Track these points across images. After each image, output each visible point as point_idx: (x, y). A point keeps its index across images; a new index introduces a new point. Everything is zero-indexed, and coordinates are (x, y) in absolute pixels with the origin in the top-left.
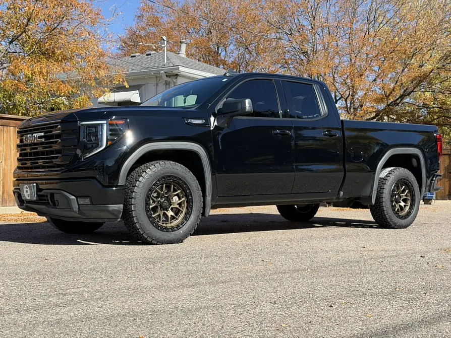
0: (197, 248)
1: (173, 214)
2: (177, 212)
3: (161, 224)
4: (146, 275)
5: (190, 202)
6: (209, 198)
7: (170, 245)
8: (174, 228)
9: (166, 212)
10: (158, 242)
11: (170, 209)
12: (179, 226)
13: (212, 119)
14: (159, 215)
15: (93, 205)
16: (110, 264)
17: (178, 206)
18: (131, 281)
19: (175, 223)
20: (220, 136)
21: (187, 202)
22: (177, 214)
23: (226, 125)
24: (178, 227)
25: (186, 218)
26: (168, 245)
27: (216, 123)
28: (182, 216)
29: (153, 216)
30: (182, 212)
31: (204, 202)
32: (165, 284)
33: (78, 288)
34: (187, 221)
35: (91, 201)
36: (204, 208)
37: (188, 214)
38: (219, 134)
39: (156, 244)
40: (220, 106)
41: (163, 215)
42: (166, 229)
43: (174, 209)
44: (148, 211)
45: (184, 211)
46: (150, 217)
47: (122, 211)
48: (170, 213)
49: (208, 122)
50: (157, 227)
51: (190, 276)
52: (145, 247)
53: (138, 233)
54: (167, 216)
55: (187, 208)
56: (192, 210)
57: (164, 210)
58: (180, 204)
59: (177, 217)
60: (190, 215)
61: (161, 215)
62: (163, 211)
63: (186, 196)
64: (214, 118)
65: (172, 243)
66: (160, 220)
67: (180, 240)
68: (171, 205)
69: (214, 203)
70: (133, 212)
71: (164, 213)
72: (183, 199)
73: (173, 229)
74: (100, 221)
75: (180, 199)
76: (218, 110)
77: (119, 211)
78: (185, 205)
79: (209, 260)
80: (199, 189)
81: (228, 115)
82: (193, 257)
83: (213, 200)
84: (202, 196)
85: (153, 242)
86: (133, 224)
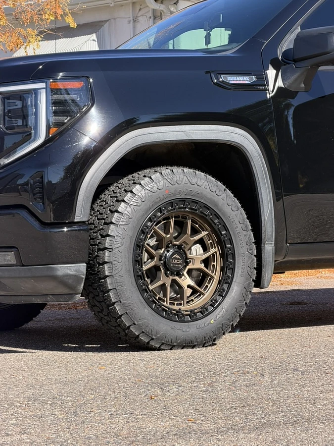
0: (249, 354)
1: (192, 283)
2: (202, 279)
3: (168, 305)
4: (149, 410)
5: (228, 256)
6: (269, 248)
7: (190, 351)
8: (195, 314)
9: (177, 278)
10: (163, 344)
11: (185, 273)
12: (207, 310)
13: (271, 73)
14: (164, 286)
15: (23, 266)
16: (68, 389)
17: (202, 266)
18: (120, 422)
19: (198, 303)
20: (291, 111)
21: (222, 256)
22: (200, 283)
23: (303, 85)
24: (204, 311)
25: (221, 292)
26: (185, 350)
27: (280, 83)
28: (212, 286)
29: (151, 287)
30: (212, 277)
31: (259, 256)
32: (195, 427)
33: (8, 435)
34: (224, 297)
35: (18, 256)
36: (259, 269)
37: (226, 281)
38: (288, 106)
39: (159, 349)
40: (287, 43)
41: (172, 286)
42: (178, 316)
43: (195, 273)
44: (139, 277)
45: (217, 276)
46: (143, 290)
47: (84, 277)
48: (186, 281)
49: (263, 80)
50: (160, 311)
51: (246, 410)
52: (136, 354)
53: (120, 325)
54: (180, 287)
55: (222, 269)
56: (233, 274)
57: (172, 274)
58: (206, 262)
59: (202, 290)
60: (230, 284)
61: (168, 287)
62: (171, 278)
63: (221, 243)
64: (274, 72)
65: (193, 347)
66: (165, 295)
67: (209, 341)
68: (187, 264)
69: (280, 259)
70: (108, 280)
71: (174, 282)
72: (213, 251)
73: (193, 316)
74: (39, 301)
75: (205, 249)
76: (285, 54)
77: (76, 278)
78: (218, 263)
79: (282, 378)
80: (246, 226)
81: (307, 64)
82: (244, 373)
83: (277, 251)
84: (255, 243)
85: (152, 343)
86: (108, 306)
